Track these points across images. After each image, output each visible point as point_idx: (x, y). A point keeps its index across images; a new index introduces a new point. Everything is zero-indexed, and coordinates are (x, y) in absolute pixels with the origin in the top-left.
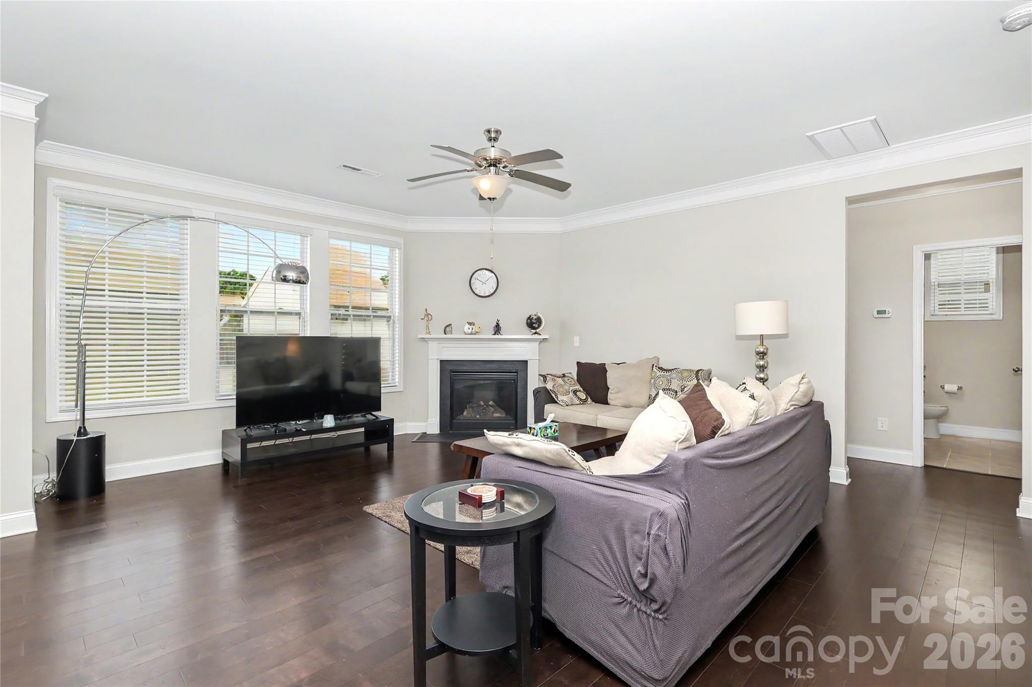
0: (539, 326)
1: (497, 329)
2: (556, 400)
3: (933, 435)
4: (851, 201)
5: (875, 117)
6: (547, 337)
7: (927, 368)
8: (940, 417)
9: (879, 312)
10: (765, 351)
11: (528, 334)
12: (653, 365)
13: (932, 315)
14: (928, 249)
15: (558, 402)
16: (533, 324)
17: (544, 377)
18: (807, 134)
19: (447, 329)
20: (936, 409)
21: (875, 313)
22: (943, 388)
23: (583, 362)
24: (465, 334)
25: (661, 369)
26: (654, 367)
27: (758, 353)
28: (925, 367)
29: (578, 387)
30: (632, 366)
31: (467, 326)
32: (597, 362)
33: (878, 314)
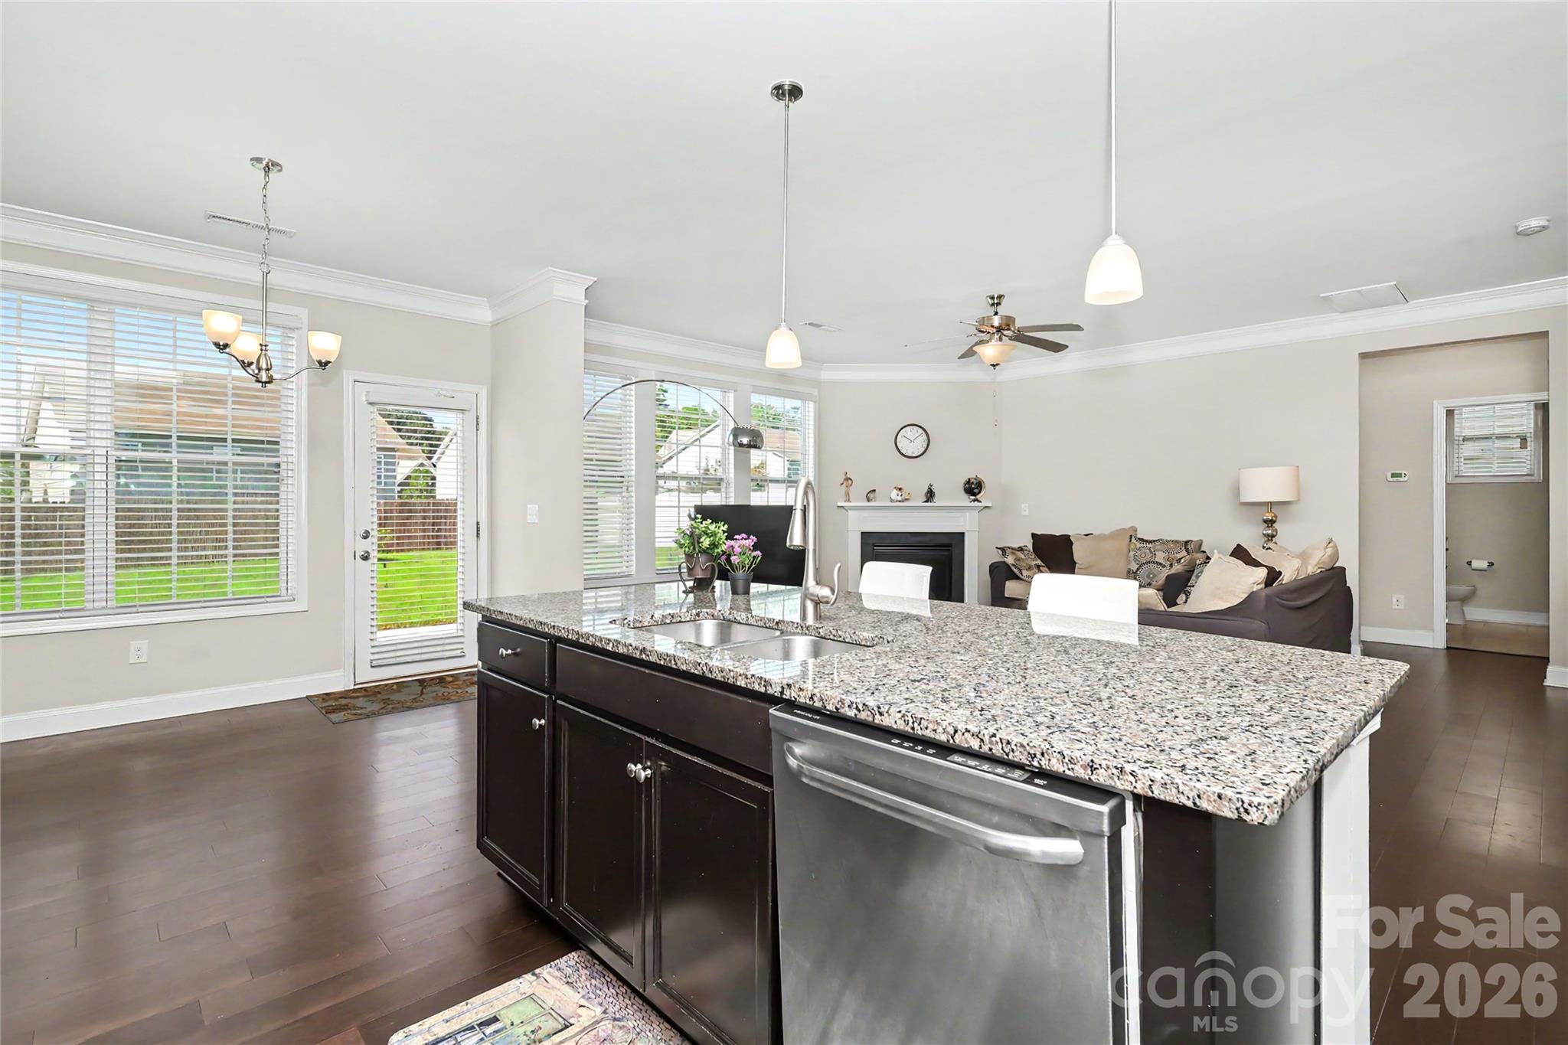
0: (980, 492)
1: (930, 495)
2: (1021, 576)
3: (1458, 621)
4: (1364, 356)
5: (1395, 283)
6: (989, 505)
7: (1449, 539)
8: (1465, 600)
9: (1393, 475)
10: (1274, 518)
11: (965, 500)
12: (1131, 536)
13: (1456, 477)
14: (1452, 405)
15: (1023, 577)
16: (973, 488)
17: (1003, 550)
18: (1322, 295)
19: (871, 495)
20: (1462, 589)
21: (1389, 475)
22: (1470, 565)
23: (1039, 533)
24: (892, 501)
25: (1142, 540)
26: (1133, 539)
27: (1265, 521)
28: (1447, 539)
29: (1039, 562)
30: (1103, 538)
31: (895, 492)
32: (1057, 532)
33: (1392, 477)
